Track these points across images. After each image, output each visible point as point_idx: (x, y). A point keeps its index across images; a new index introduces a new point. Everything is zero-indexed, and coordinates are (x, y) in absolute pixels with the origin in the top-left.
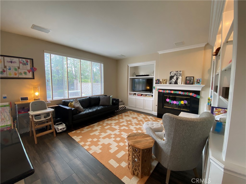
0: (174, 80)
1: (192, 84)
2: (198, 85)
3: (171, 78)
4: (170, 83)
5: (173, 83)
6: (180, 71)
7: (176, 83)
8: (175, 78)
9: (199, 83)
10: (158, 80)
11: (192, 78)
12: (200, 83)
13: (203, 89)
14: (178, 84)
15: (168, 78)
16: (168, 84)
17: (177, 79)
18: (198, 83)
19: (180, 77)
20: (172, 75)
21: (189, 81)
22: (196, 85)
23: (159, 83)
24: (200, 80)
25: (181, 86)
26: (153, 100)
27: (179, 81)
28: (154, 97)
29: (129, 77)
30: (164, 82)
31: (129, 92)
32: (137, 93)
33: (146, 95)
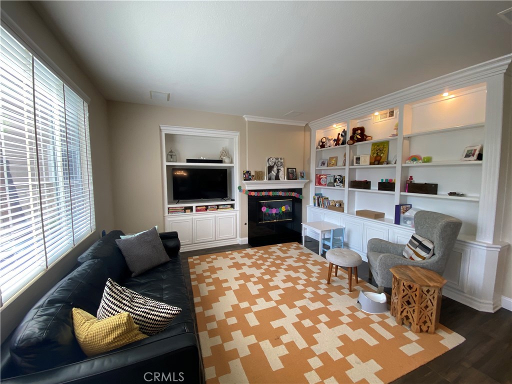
0: (274, 173)
1: (296, 179)
3: (270, 169)
5: (274, 177)
6: (281, 159)
7: (277, 178)
8: (275, 169)
10: (248, 172)
11: (294, 170)
14: (279, 180)
17: (278, 170)
18: (302, 177)
19: (282, 169)
20: (271, 164)
21: (292, 175)
23: (250, 179)
24: (303, 173)
26: (236, 215)
27: (281, 174)
28: (238, 209)
29: (166, 164)
30: (259, 176)
31: (167, 206)
32: (194, 205)
33: (218, 206)
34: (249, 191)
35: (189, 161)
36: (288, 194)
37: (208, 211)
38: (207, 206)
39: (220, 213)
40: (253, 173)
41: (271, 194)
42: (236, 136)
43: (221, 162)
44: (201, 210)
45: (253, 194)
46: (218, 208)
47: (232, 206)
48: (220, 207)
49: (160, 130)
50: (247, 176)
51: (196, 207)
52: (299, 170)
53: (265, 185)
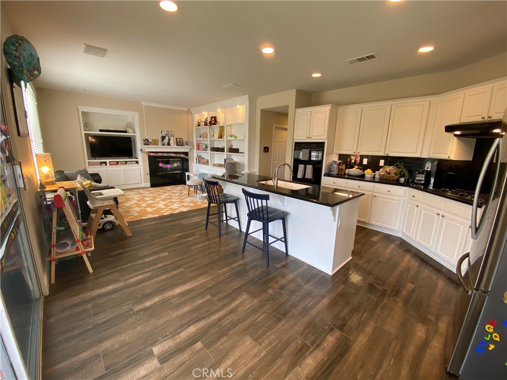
0: (166, 141)
1: (183, 146)
2: (187, 147)
3: (163, 138)
5: (166, 144)
6: (171, 132)
7: (169, 144)
8: (167, 138)
10: (146, 140)
11: (182, 140)
13: (190, 149)
17: (169, 139)
19: (172, 138)
20: (164, 135)
21: (179, 143)
23: (148, 144)
24: (188, 142)
25: (174, 148)
26: (140, 168)
27: (172, 142)
28: (141, 164)
29: (84, 132)
30: (155, 143)
31: (87, 161)
32: (108, 161)
33: (126, 162)
34: (149, 152)
35: (101, 131)
36: (178, 155)
37: (119, 165)
38: (117, 162)
39: (128, 167)
40: (150, 141)
41: (165, 155)
42: (136, 115)
43: (126, 132)
44: (113, 164)
45: (152, 154)
46: (126, 164)
47: (137, 162)
48: (128, 163)
49: (78, 109)
50: (146, 142)
51: (110, 162)
52: (185, 140)
53: (160, 148)
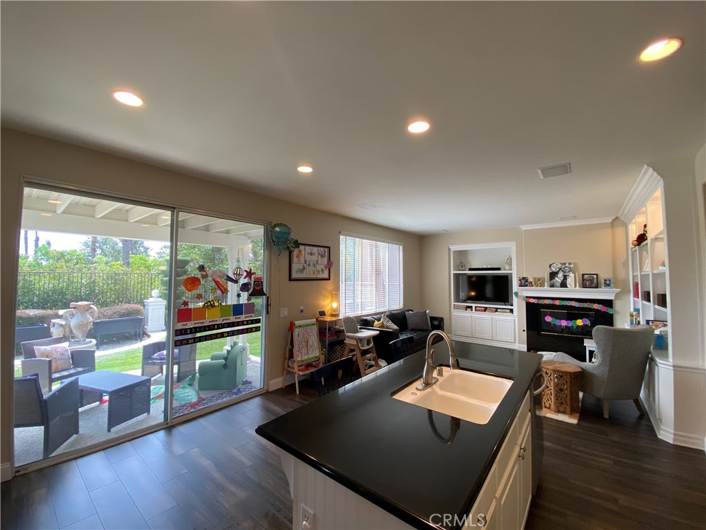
0: (559, 279)
2: (608, 289)
3: (553, 275)
4: (552, 286)
6: (569, 264)
7: (564, 285)
8: (561, 275)
9: (609, 285)
10: (524, 278)
11: (595, 276)
12: (612, 286)
13: (617, 295)
14: (567, 287)
15: (547, 277)
16: (546, 287)
17: (565, 277)
18: (607, 285)
20: (555, 270)
21: (589, 282)
22: (603, 289)
23: (526, 286)
24: (610, 280)
26: (514, 320)
27: (570, 281)
28: (516, 314)
29: (453, 272)
30: (539, 282)
31: (453, 303)
32: (474, 305)
34: (527, 297)
35: (470, 269)
36: (585, 305)
37: (486, 312)
38: (486, 308)
39: (498, 316)
40: (530, 280)
41: (557, 303)
42: (513, 246)
43: (499, 269)
44: (479, 310)
45: (532, 301)
47: (511, 311)
48: (498, 310)
49: (449, 249)
50: (524, 282)
51: (476, 307)
53: (546, 292)
